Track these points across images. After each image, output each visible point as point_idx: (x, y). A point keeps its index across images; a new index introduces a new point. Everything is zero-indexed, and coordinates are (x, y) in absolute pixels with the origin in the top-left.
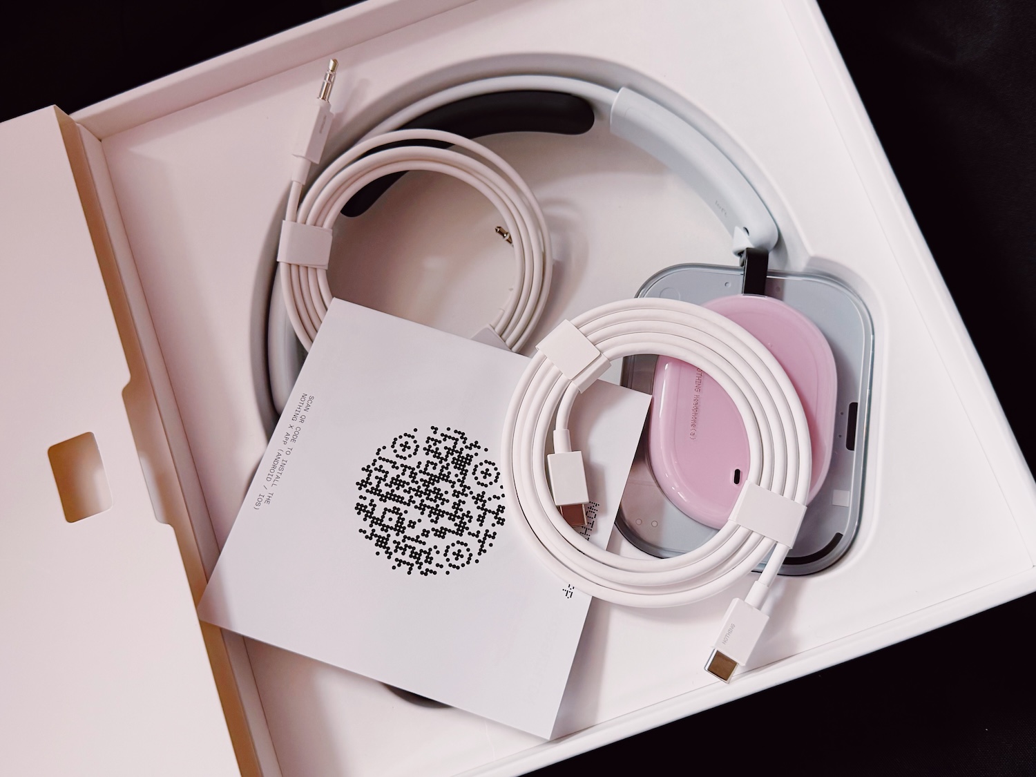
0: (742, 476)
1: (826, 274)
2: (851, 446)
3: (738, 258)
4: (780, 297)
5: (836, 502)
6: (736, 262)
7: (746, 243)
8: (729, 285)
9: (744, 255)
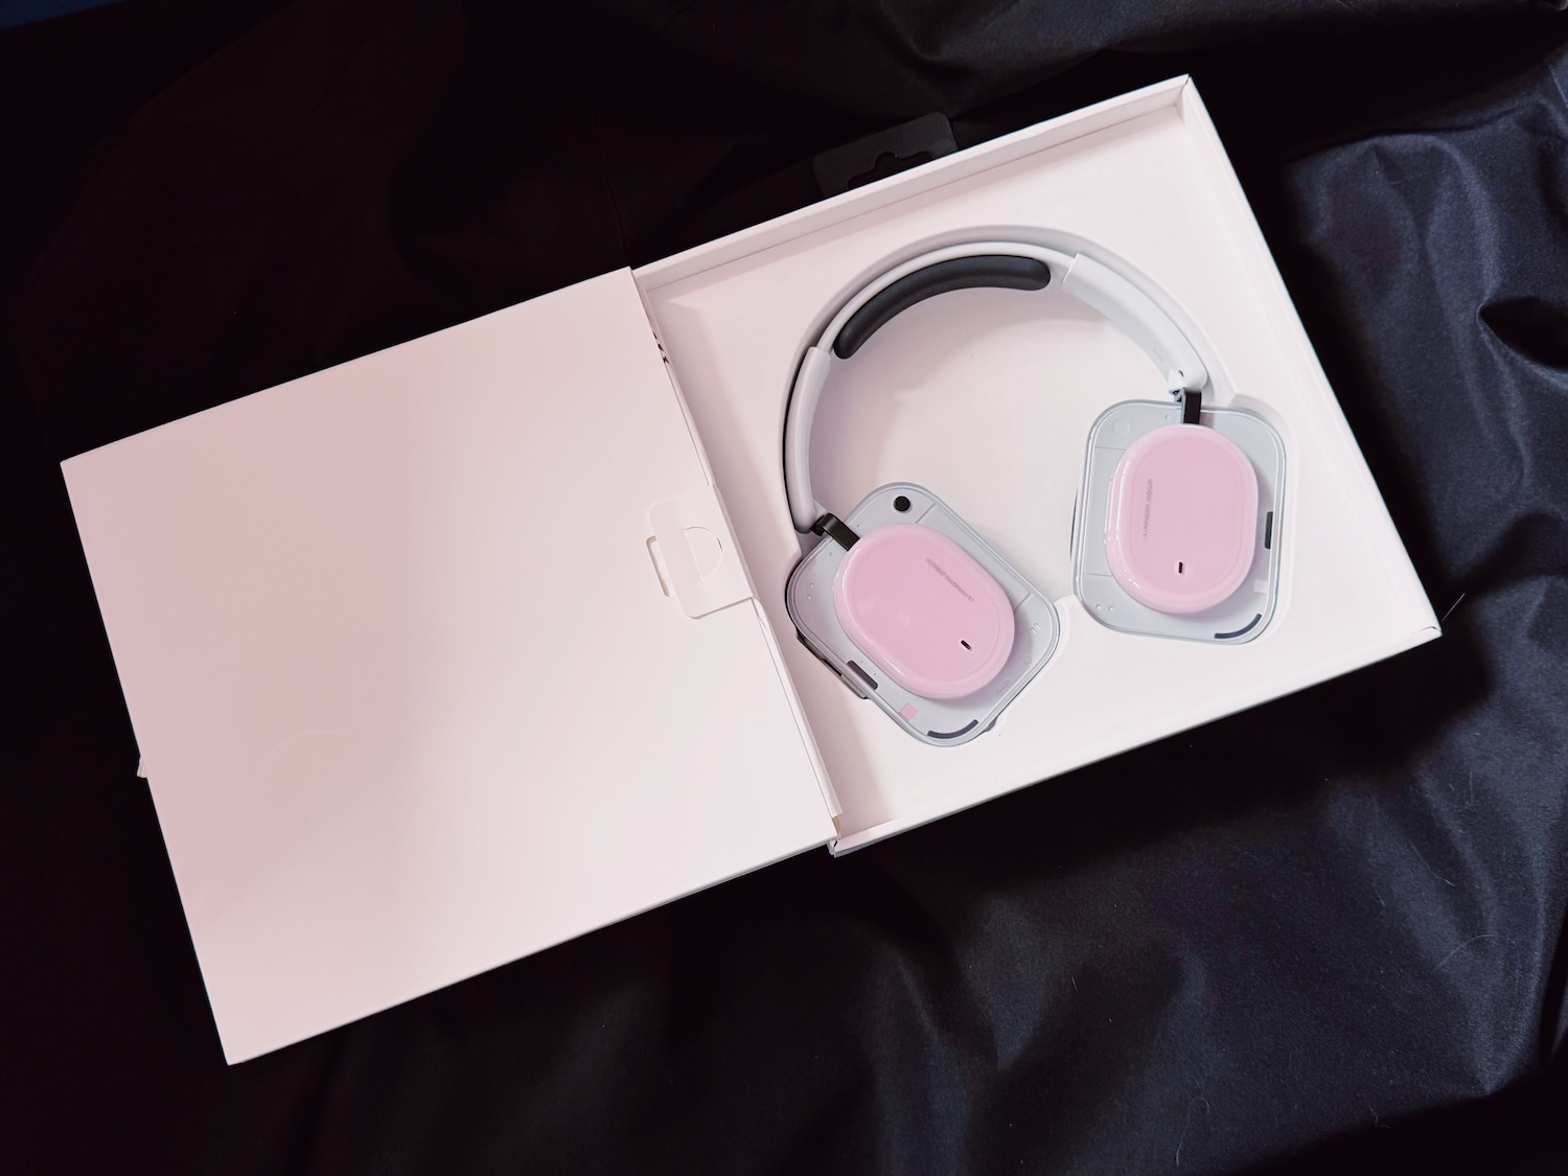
0: (1185, 568)
1: (1245, 408)
2: (1268, 545)
3: (1173, 396)
4: (1211, 427)
5: (1256, 589)
6: (1172, 399)
7: (1181, 384)
8: (1169, 417)
9: (1182, 394)
